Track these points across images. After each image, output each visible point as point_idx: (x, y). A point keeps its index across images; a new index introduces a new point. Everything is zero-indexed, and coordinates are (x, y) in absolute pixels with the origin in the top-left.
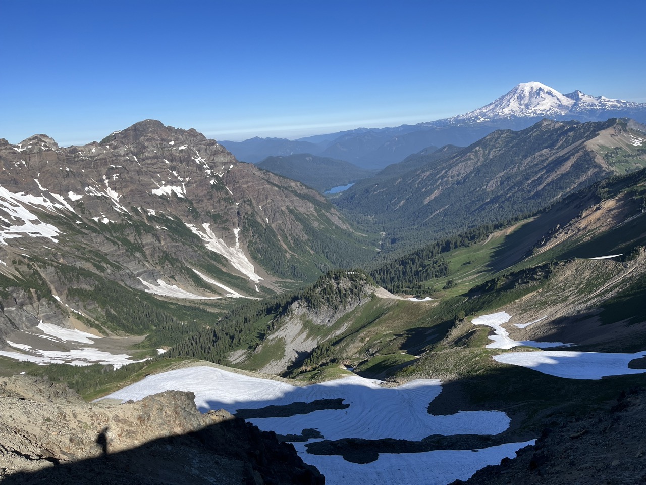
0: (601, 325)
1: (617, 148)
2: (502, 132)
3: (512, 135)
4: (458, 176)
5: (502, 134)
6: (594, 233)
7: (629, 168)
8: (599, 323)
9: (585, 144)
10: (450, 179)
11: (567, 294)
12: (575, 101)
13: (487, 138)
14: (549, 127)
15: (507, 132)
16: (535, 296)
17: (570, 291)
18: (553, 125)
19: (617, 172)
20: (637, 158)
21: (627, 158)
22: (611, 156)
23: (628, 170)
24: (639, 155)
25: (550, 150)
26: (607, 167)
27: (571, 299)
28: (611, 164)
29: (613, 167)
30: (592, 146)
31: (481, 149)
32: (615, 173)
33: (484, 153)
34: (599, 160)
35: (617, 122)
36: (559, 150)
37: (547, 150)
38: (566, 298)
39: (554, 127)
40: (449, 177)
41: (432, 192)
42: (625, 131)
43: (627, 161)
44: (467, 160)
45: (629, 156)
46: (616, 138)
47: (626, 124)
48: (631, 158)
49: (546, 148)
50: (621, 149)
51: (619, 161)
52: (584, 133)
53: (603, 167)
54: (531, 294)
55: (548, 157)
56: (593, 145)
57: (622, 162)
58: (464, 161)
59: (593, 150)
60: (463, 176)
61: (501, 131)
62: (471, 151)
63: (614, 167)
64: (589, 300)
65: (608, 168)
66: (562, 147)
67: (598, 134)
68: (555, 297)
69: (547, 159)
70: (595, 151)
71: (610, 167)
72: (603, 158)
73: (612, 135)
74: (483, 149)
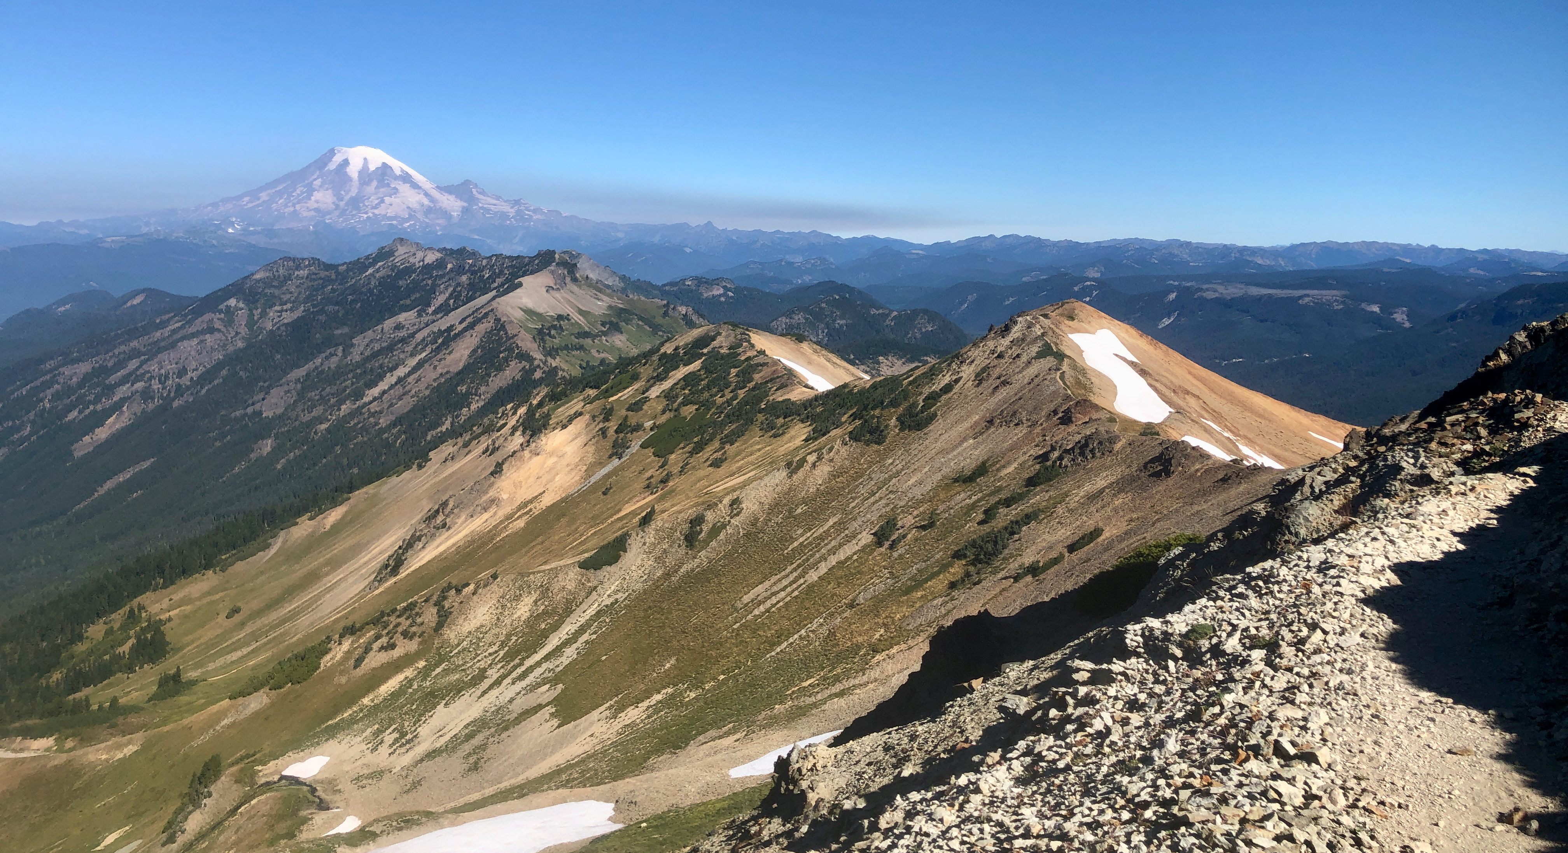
0: (559, 727)
1: (560, 317)
2: (298, 263)
3: (323, 274)
4: (180, 376)
5: (298, 268)
6: (531, 510)
7: (588, 362)
8: (555, 722)
9: (494, 304)
10: (156, 385)
11: (482, 663)
12: (465, 204)
13: (257, 276)
14: (412, 260)
15: (309, 265)
16: (410, 682)
17: (490, 654)
18: (420, 255)
19: (563, 370)
20: (600, 341)
21: (581, 340)
22: (549, 334)
23: (584, 365)
24: (604, 334)
25: (420, 315)
26: (544, 358)
27: (493, 674)
28: (551, 353)
29: (554, 358)
30: (509, 309)
31: (241, 305)
32: (560, 373)
33: (251, 315)
34: (527, 343)
35: (557, 260)
36: (439, 316)
37: (412, 315)
38: (482, 675)
39: (423, 261)
40: (150, 379)
41: (99, 420)
42: (575, 280)
43: (581, 348)
44: (203, 332)
45: (586, 335)
46: (557, 295)
47: (575, 265)
48: (589, 341)
49: (407, 309)
50: (569, 320)
51: (567, 346)
52: (492, 279)
53: (535, 359)
54: (400, 677)
55: (415, 333)
56: (512, 308)
57: (572, 350)
58: (193, 335)
59: (513, 319)
60: (195, 375)
61: (294, 260)
62: (214, 309)
63: (558, 359)
64: (531, 669)
65: (546, 361)
66: (444, 309)
67: (520, 285)
68: (457, 676)
69: (413, 335)
70: (515, 321)
71: (549, 359)
72: (534, 338)
73: (549, 289)
74: (247, 305)
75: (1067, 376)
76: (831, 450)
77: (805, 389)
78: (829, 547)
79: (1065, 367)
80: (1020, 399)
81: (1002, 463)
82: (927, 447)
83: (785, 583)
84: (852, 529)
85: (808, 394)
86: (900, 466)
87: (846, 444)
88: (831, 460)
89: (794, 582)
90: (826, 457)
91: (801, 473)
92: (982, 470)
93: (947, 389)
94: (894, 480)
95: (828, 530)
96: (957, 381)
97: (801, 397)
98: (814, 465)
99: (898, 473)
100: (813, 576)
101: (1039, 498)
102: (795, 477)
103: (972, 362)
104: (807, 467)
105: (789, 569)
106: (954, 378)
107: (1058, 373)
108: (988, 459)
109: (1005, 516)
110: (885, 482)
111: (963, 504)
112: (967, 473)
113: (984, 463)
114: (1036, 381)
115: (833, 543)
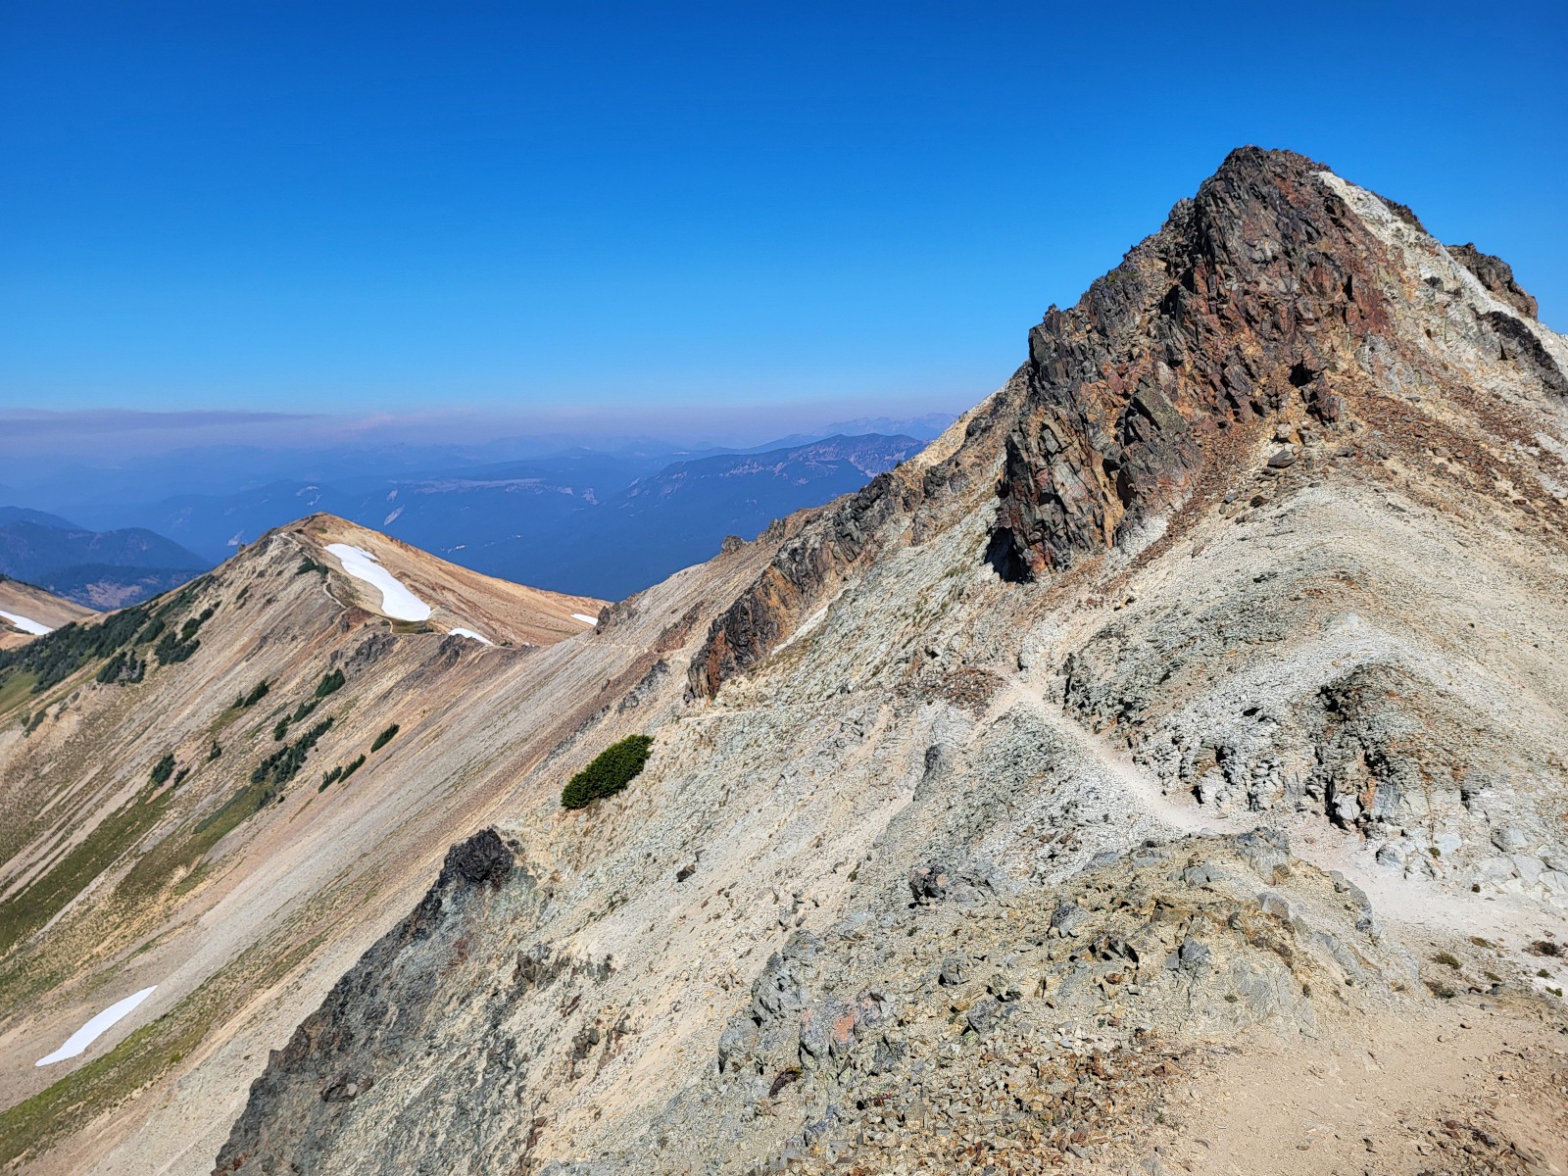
75: (333, 587)
76: (76, 697)
77: (17, 635)
78: (95, 800)
79: (329, 579)
80: (290, 615)
81: (282, 679)
82: (193, 678)
83: (44, 850)
84: (119, 777)
85: (25, 641)
86: (166, 702)
87: (94, 688)
88: (78, 709)
89: (57, 846)
90: (71, 706)
91: (40, 728)
92: (262, 690)
93: (207, 614)
94: (162, 717)
95: (90, 783)
96: (217, 605)
97: (14, 644)
98: (57, 717)
99: (165, 710)
100: (79, 837)
101: (329, 707)
102: (33, 734)
103: (231, 583)
104: (48, 721)
105: (47, 834)
106: (213, 602)
107: (325, 586)
108: (267, 679)
109: (297, 732)
110: (153, 720)
111: (247, 727)
112: (246, 695)
113: (263, 683)
114: (303, 597)
115: (99, 796)
